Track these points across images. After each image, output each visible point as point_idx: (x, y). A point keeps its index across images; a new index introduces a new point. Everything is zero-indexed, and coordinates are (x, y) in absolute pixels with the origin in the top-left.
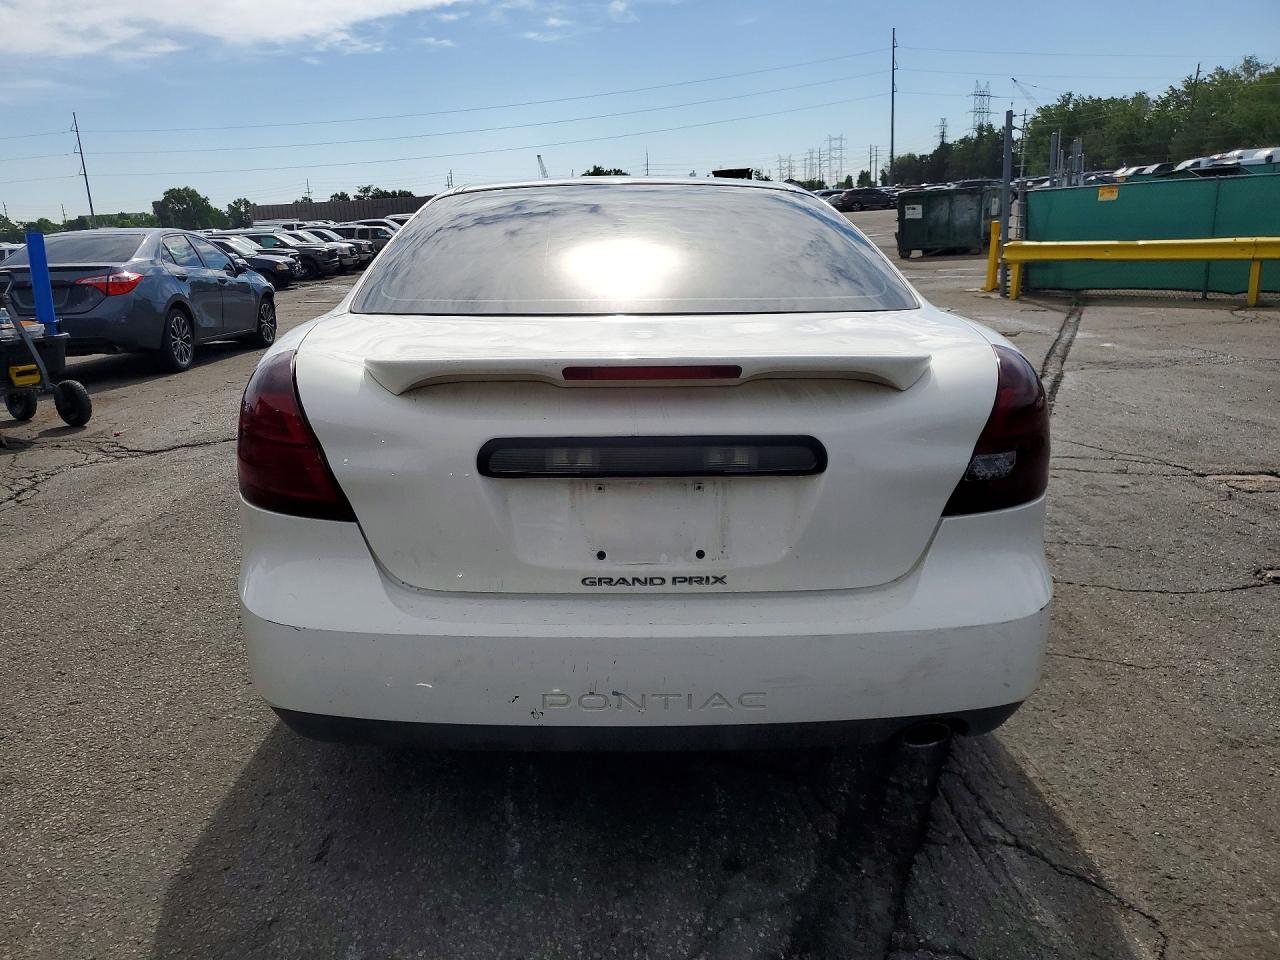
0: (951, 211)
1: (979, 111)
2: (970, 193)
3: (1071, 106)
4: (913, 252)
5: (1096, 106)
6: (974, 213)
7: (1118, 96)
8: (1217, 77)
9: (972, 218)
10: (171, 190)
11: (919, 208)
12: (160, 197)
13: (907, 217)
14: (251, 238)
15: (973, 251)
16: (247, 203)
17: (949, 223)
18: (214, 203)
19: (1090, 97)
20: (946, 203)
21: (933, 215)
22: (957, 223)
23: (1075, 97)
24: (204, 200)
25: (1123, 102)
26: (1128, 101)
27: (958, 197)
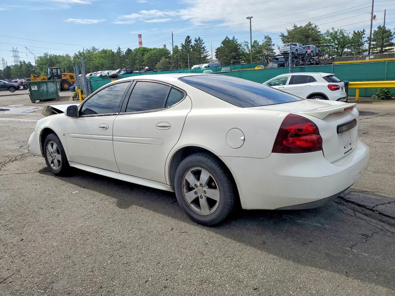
0: (47, 88)
1: (15, 56)
2: (52, 82)
3: (48, 57)
4: (36, 101)
5: (56, 57)
6: (55, 88)
7: (61, 55)
8: (87, 51)
9: (54, 89)
11: (36, 87)
13: (32, 90)
15: (57, 99)
17: (47, 91)
19: (53, 55)
20: (45, 85)
21: (41, 89)
22: (50, 91)
23: (49, 54)
25: (63, 57)
26: (64, 57)
27: (49, 83)
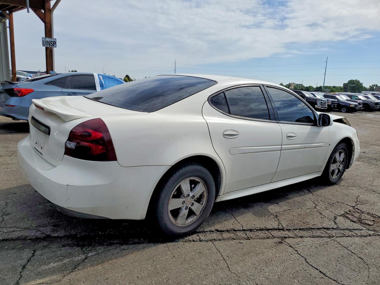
10: (351, 80)
12: (346, 82)
14: (347, 96)
16: (377, 86)
18: (364, 85)
24: (361, 84)
